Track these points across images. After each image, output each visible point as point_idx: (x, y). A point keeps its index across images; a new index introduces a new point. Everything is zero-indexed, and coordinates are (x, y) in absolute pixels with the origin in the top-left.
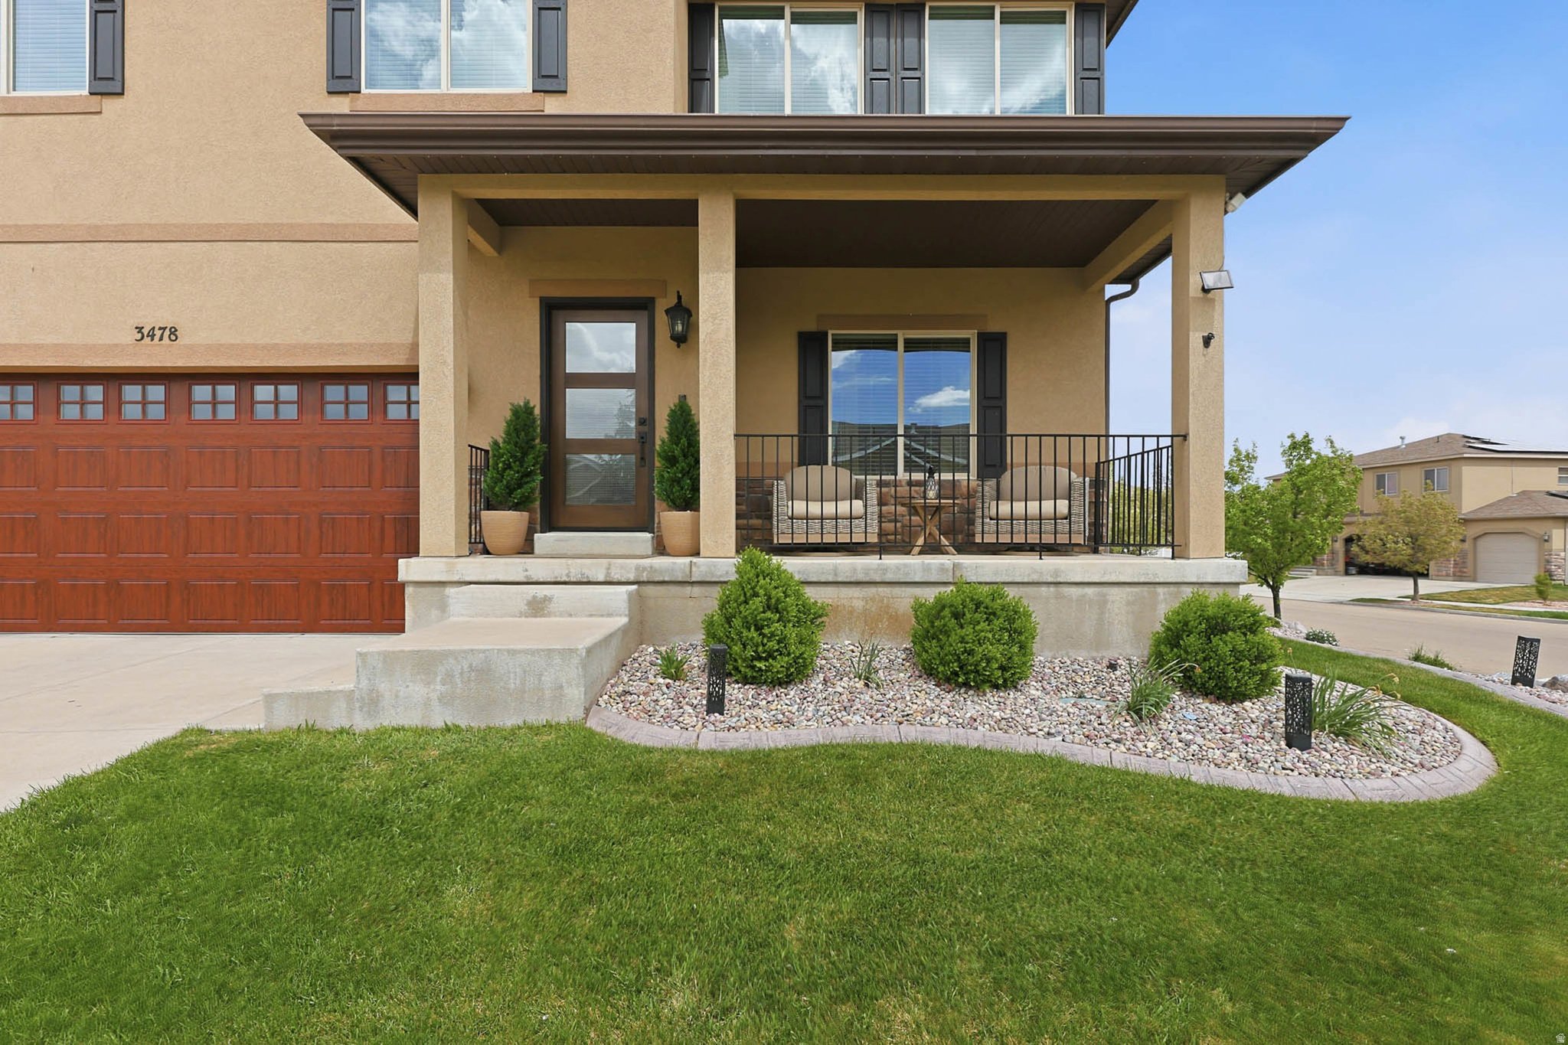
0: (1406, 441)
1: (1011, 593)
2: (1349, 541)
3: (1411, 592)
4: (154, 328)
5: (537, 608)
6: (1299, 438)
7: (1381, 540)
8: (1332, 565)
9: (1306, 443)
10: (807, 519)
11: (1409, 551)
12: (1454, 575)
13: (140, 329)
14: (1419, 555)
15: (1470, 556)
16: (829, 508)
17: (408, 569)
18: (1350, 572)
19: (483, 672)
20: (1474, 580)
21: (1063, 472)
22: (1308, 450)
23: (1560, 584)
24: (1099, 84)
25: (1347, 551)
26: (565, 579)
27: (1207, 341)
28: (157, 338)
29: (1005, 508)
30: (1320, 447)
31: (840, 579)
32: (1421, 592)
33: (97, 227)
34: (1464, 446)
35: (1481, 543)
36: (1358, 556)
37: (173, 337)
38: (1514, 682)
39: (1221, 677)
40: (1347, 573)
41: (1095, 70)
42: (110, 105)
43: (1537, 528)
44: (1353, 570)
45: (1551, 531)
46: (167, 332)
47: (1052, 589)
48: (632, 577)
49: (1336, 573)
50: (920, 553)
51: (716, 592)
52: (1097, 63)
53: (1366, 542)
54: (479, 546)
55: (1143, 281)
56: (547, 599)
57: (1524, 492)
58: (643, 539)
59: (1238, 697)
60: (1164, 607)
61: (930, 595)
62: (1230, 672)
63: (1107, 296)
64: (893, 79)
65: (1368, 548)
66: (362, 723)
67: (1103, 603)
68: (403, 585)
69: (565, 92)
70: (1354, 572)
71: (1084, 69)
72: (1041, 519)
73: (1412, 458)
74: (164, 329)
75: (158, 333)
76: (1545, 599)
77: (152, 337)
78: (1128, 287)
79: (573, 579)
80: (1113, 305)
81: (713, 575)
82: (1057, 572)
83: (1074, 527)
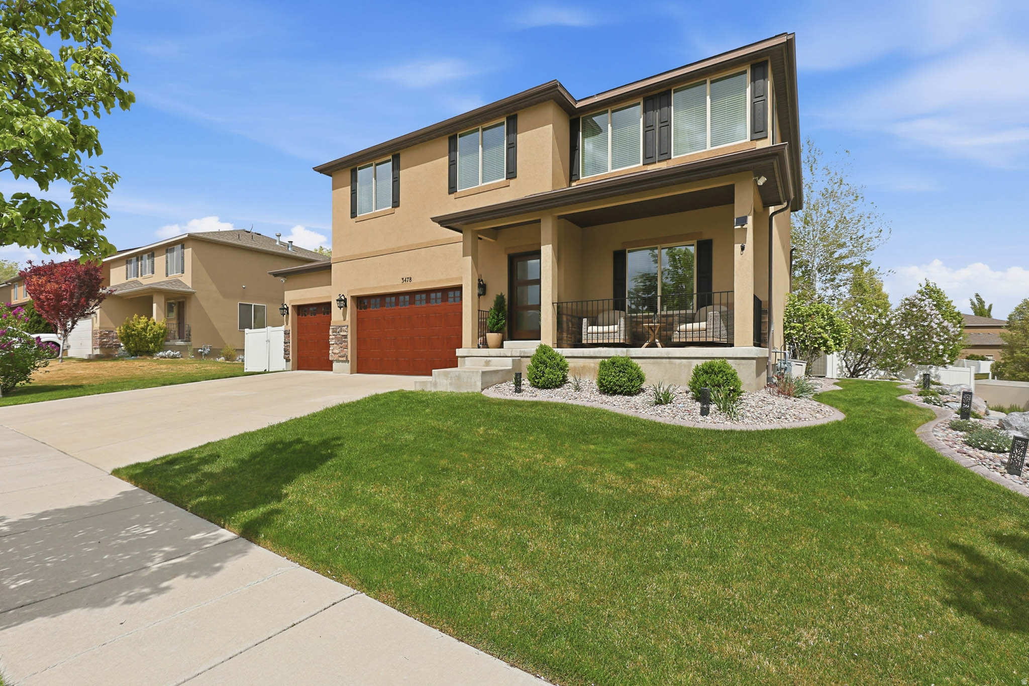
4: (406, 278)
5: (487, 364)
10: (598, 333)
13: (403, 279)
17: (459, 352)
27: (743, 247)
29: (682, 327)
37: (410, 281)
41: (762, 96)
42: (396, 210)
46: (409, 279)
48: (518, 355)
52: (763, 92)
54: (485, 345)
56: (490, 361)
66: (433, 390)
68: (458, 357)
69: (515, 178)
71: (756, 98)
77: (406, 281)
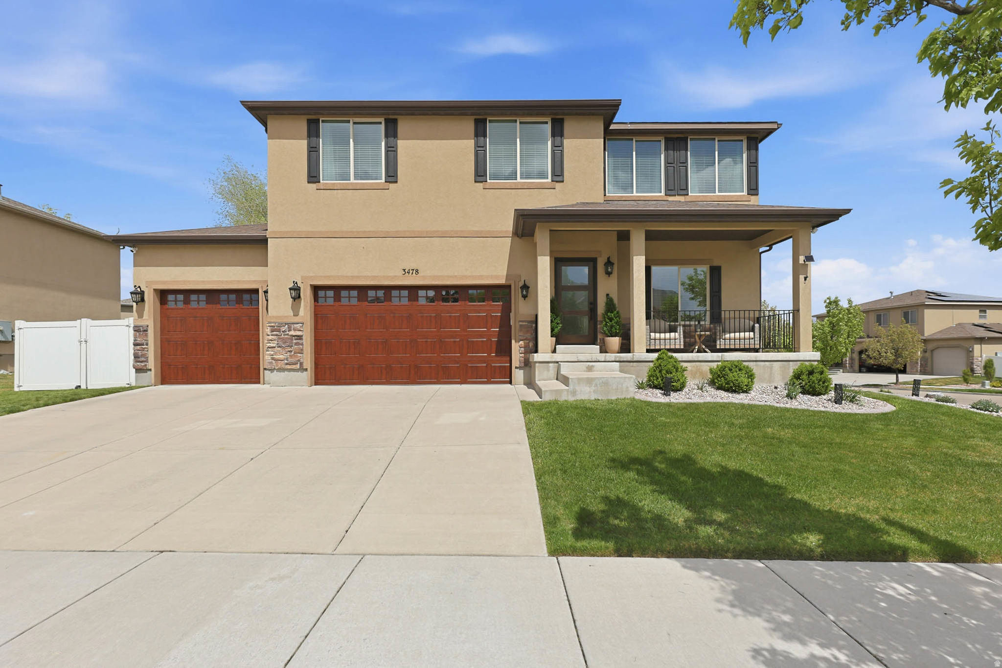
0: (894, 295)
1: (746, 364)
2: (861, 352)
3: (895, 381)
4: (409, 270)
5: (590, 369)
6: (833, 299)
7: (878, 351)
8: (852, 367)
9: (836, 302)
10: (660, 340)
11: (893, 357)
12: (920, 371)
13: (404, 270)
14: (899, 359)
15: (929, 360)
16: (662, 335)
18: (862, 371)
19: (606, 383)
20: (932, 374)
21: (747, 321)
22: (837, 305)
23: (979, 376)
24: (756, 169)
25: (860, 358)
26: (591, 360)
27: (805, 279)
28: (411, 273)
29: (727, 336)
30: (844, 304)
31: (683, 360)
32: (900, 380)
33: (388, 232)
34: (926, 298)
35: (936, 353)
36: (866, 360)
37: (417, 273)
38: (912, 396)
39: (814, 388)
40: (860, 371)
41: (755, 163)
42: (392, 186)
43: (966, 344)
44: (864, 369)
45: (973, 346)
46: (415, 271)
47: (755, 363)
49: (854, 372)
50: (697, 352)
51: (651, 365)
52: (755, 160)
53: (870, 353)
55: (774, 246)
56: (593, 366)
57: (959, 324)
58: (597, 348)
59: (819, 394)
60: (792, 368)
61: (714, 365)
62: (817, 386)
63: (760, 251)
64: (676, 166)
65: (871, 356)
66: (571, 399)
67: (771, 368)
69: (563, 181)
70: (864, 371)
71: (750, 163)
72: (735, 340)
73: (896, 304)
74: (413, 270)
75: (411, 272)
76: (967, 383)
77: (409, 273)
78: (768, 248)
79: (594, 360)
80: (762, 254)
81: (641, 359)
82: (756, 357)
83: (756, 342)
